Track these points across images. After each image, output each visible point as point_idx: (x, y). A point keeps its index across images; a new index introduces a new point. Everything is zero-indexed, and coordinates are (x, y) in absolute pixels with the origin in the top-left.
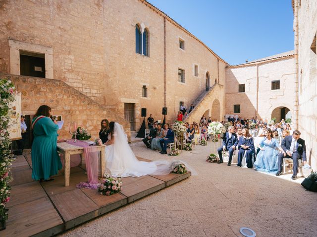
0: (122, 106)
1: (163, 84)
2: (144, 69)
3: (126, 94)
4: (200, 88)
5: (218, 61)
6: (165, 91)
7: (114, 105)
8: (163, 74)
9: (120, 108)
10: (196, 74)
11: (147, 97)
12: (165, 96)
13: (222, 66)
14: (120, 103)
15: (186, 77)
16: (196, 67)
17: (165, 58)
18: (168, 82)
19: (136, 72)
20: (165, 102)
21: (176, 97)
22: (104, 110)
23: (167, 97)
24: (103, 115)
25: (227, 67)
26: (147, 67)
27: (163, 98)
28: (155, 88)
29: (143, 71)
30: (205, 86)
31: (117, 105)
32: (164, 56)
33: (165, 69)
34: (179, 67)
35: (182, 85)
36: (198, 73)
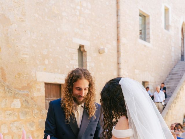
0: (39, 90)
1: (115, 43)
2: (79, 7)
3: (46, 62)
4: (173, 54)
6: (118, 58)
7: (24, 88)
8: (115, 20)
9: (36, 94)
10: (167, 27)
12: (119, 69)
14: (36, 82)
15: (151, 32)
16: (166, 10)
18: (123, 40)
21: (137, 71)
22: (14, 97)
23: (122, 72)
24: (13, 110)
28: (100, 52)
29: (78, 13)
30: (180, 52)
31: (29, 87)
34: (140, 10)
35: (145, 46)
36: (170, 24)
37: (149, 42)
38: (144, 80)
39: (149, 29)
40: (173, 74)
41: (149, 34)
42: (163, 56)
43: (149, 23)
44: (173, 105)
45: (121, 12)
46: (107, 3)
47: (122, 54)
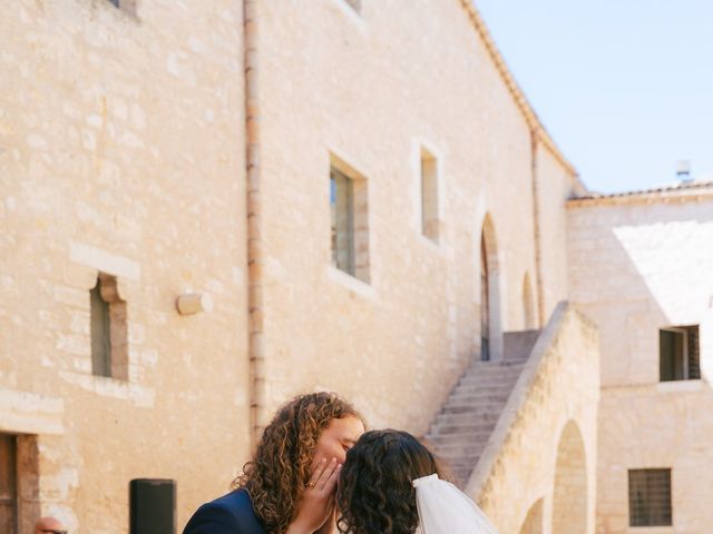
1: (239, 275)
4: (452, 332)
5: (534, 146)
6: (253, 335)
8: (238, 185)
10: (430, 228)
11: (124, 378)
12: (255, 381)
13: (554, 188)
15: (373, 240)
16: (428, 163)
17: (248, 51)
18: (271, 266)
19: (35, 141)
20: (255, 428)
23: (267, 393)
25: (575, 199)
26: (120, 111)
27: (241, 399)
28: (181, 307)
29: (91, 144)
30: (478, 324)
32: (237, 33)
33: (249, 153)
34: (331, 154)
35: (352, 295)
36: (441, 216)
37: (367, 280)
39: (365, 228)
40: (454, 411)
41: (365, 248)
43: (365, 208)
45: (264, 156)
46: (210, 115)
47: (267, 322)
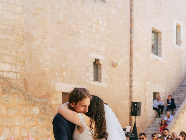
0: (57, 99)
1: (128, 57)
4: (183, 67)
8: (128, 37)
9: (54, 102)
10: (178, 42)
11: (100, 81)
12: (131, 81)
14: (54, 91)
15: (163, 47)
16: (178, 27)
17: (131, 6)
18: (136, 55)
19: (82, 31)
20: (131, 91)
21: (148, 83)
22: (34, 105)
23: (134, 83)
27: (128, 85)
28: (114, 65)
29: (94, 31)
31: (48, 96)
33: (131, 29)
34: (152, 27)
35: (157, 60)
36: (182, 39)
37: (161, 56)
38: (155, 91)
39: (161, 44)
40: (183, 86)
41: (160, 49)
42: (174, 69)
43: (161, 39)
44: (181, 115)
45: (135, 30)
46: (122, 21)
47: (134, 67)
